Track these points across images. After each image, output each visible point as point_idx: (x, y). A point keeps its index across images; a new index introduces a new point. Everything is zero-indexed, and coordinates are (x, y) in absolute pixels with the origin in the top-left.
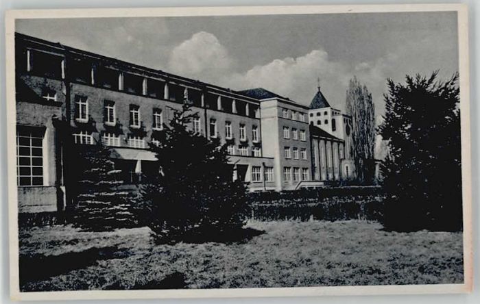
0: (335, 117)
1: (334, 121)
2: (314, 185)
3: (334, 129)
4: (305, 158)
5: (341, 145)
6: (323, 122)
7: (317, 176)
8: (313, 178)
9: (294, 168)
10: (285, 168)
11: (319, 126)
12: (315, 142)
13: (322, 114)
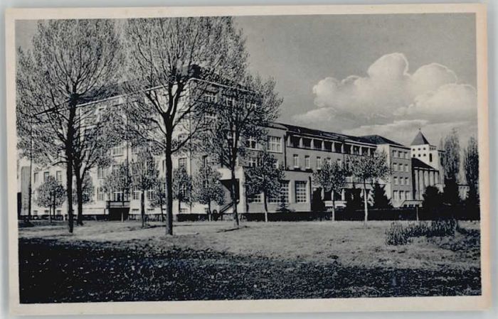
0: (432, 152)
1: (431, 155)
2: (414, 203)
3: (431, 160)
4: (408, 184)
5: (436, 173)
6: (422, 156)
7: (417, 197)
8: (414, 198)
9: (400, 192)
10: (394, 191)
11: (419, 158)
12: (416, 171)
13: (422, 149)
